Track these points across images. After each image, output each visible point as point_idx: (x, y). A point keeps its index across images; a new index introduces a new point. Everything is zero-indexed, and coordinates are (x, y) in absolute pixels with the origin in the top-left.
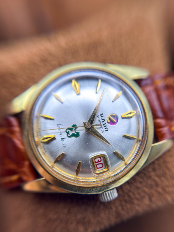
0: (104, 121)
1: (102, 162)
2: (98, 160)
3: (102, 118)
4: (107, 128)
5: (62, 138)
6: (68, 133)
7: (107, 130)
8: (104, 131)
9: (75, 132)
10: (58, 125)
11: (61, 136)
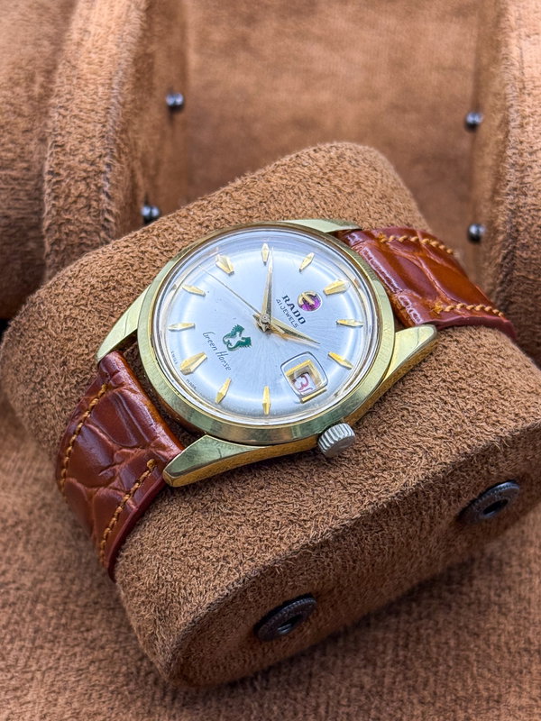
0: (294, 306)
3: (289, 303)
4: (302, 318)
5: (220, 354)
6: (228, 344)
7: (304, 321)
8: (298, 323)
9: (242, 338)
10: (206, 335)
11: (216, 351)
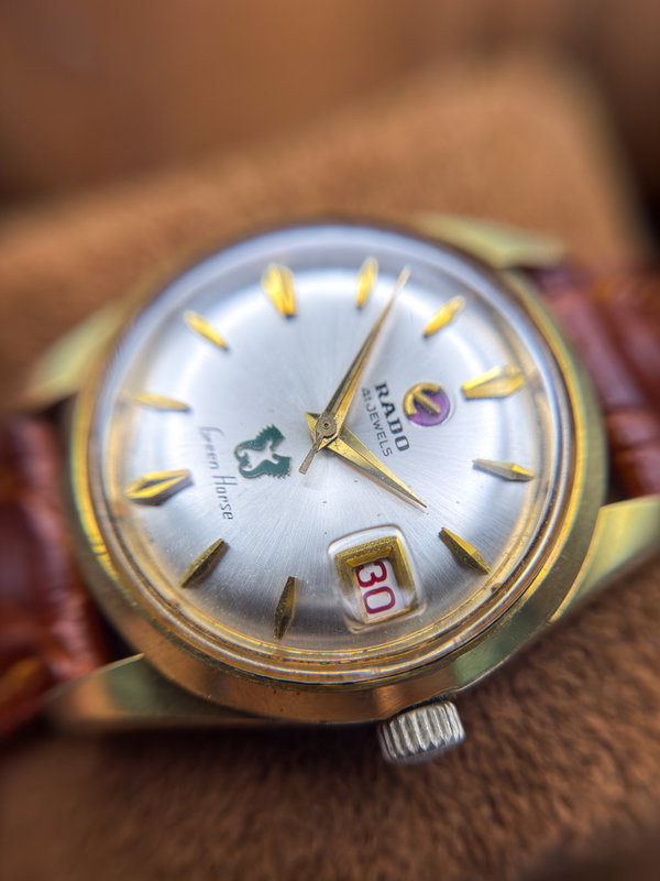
0: (393, 409)
1: (389, 582)
2: (373, 575)
3: (385, 399)
4: (403, 438)
5: (220, 480)
6: (244, 461)
7: (407, 447)
8: (395, 449)
9: (275, 456)
10: (205, 432)
11: (216, 473)
